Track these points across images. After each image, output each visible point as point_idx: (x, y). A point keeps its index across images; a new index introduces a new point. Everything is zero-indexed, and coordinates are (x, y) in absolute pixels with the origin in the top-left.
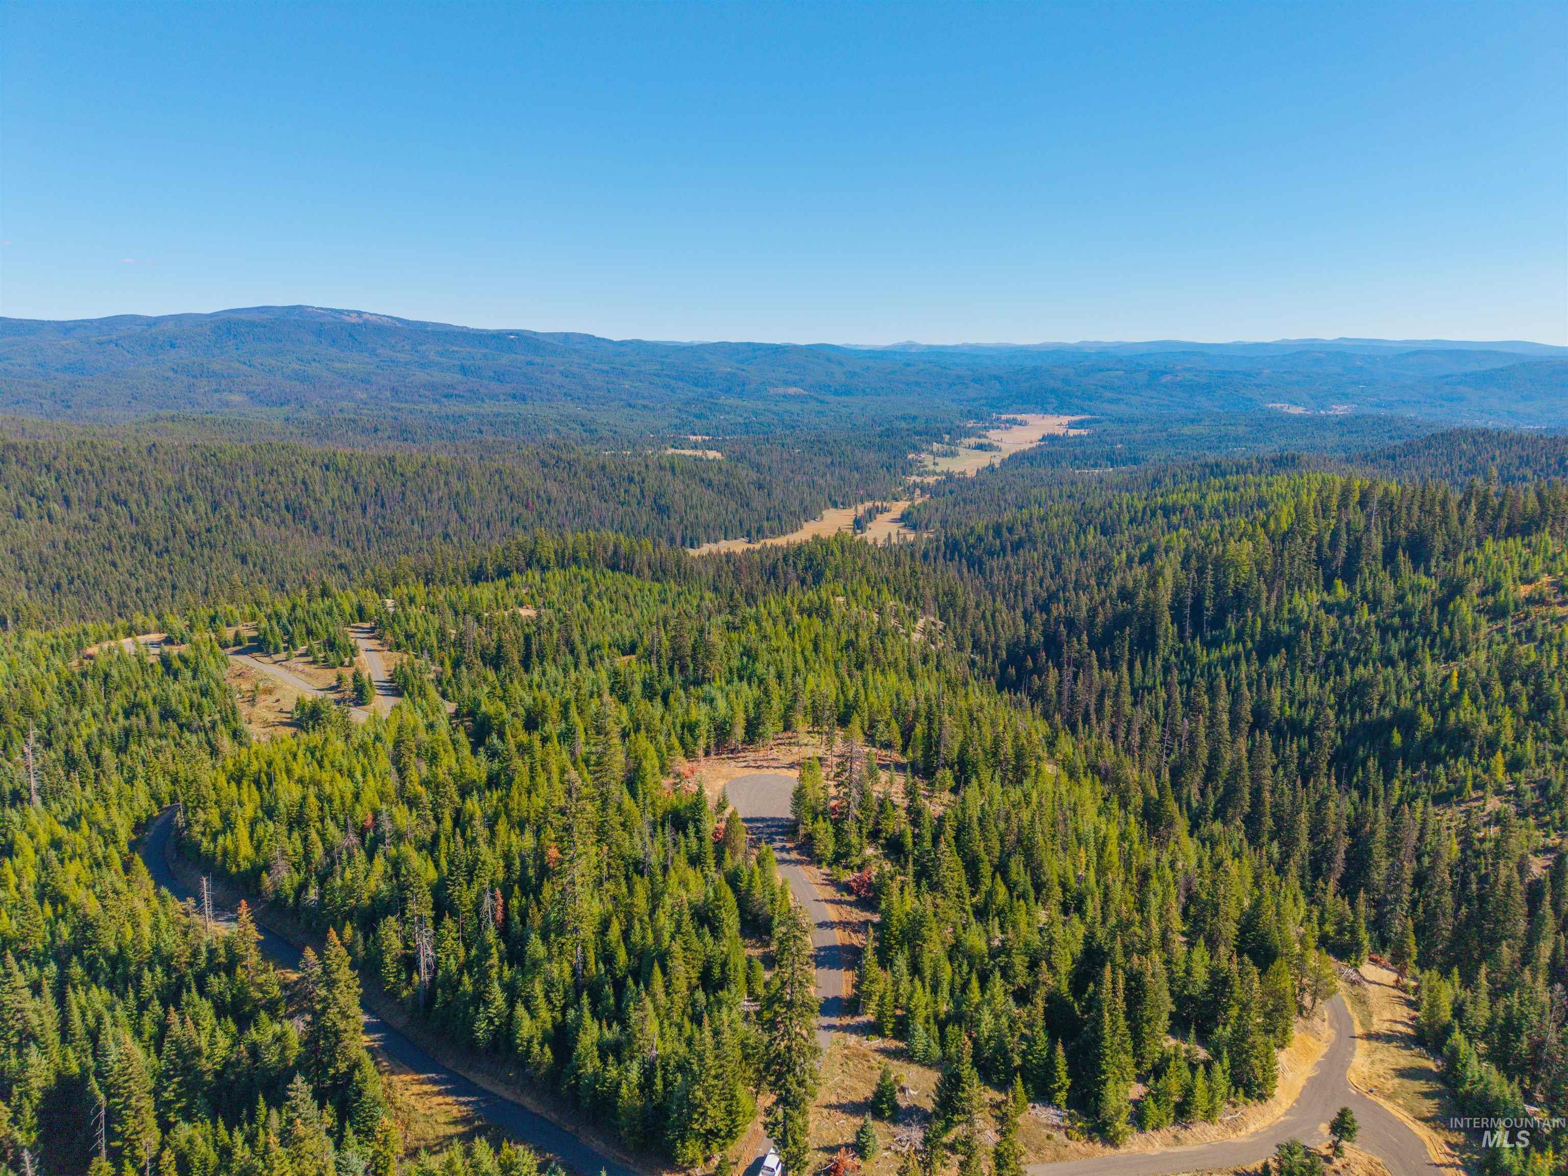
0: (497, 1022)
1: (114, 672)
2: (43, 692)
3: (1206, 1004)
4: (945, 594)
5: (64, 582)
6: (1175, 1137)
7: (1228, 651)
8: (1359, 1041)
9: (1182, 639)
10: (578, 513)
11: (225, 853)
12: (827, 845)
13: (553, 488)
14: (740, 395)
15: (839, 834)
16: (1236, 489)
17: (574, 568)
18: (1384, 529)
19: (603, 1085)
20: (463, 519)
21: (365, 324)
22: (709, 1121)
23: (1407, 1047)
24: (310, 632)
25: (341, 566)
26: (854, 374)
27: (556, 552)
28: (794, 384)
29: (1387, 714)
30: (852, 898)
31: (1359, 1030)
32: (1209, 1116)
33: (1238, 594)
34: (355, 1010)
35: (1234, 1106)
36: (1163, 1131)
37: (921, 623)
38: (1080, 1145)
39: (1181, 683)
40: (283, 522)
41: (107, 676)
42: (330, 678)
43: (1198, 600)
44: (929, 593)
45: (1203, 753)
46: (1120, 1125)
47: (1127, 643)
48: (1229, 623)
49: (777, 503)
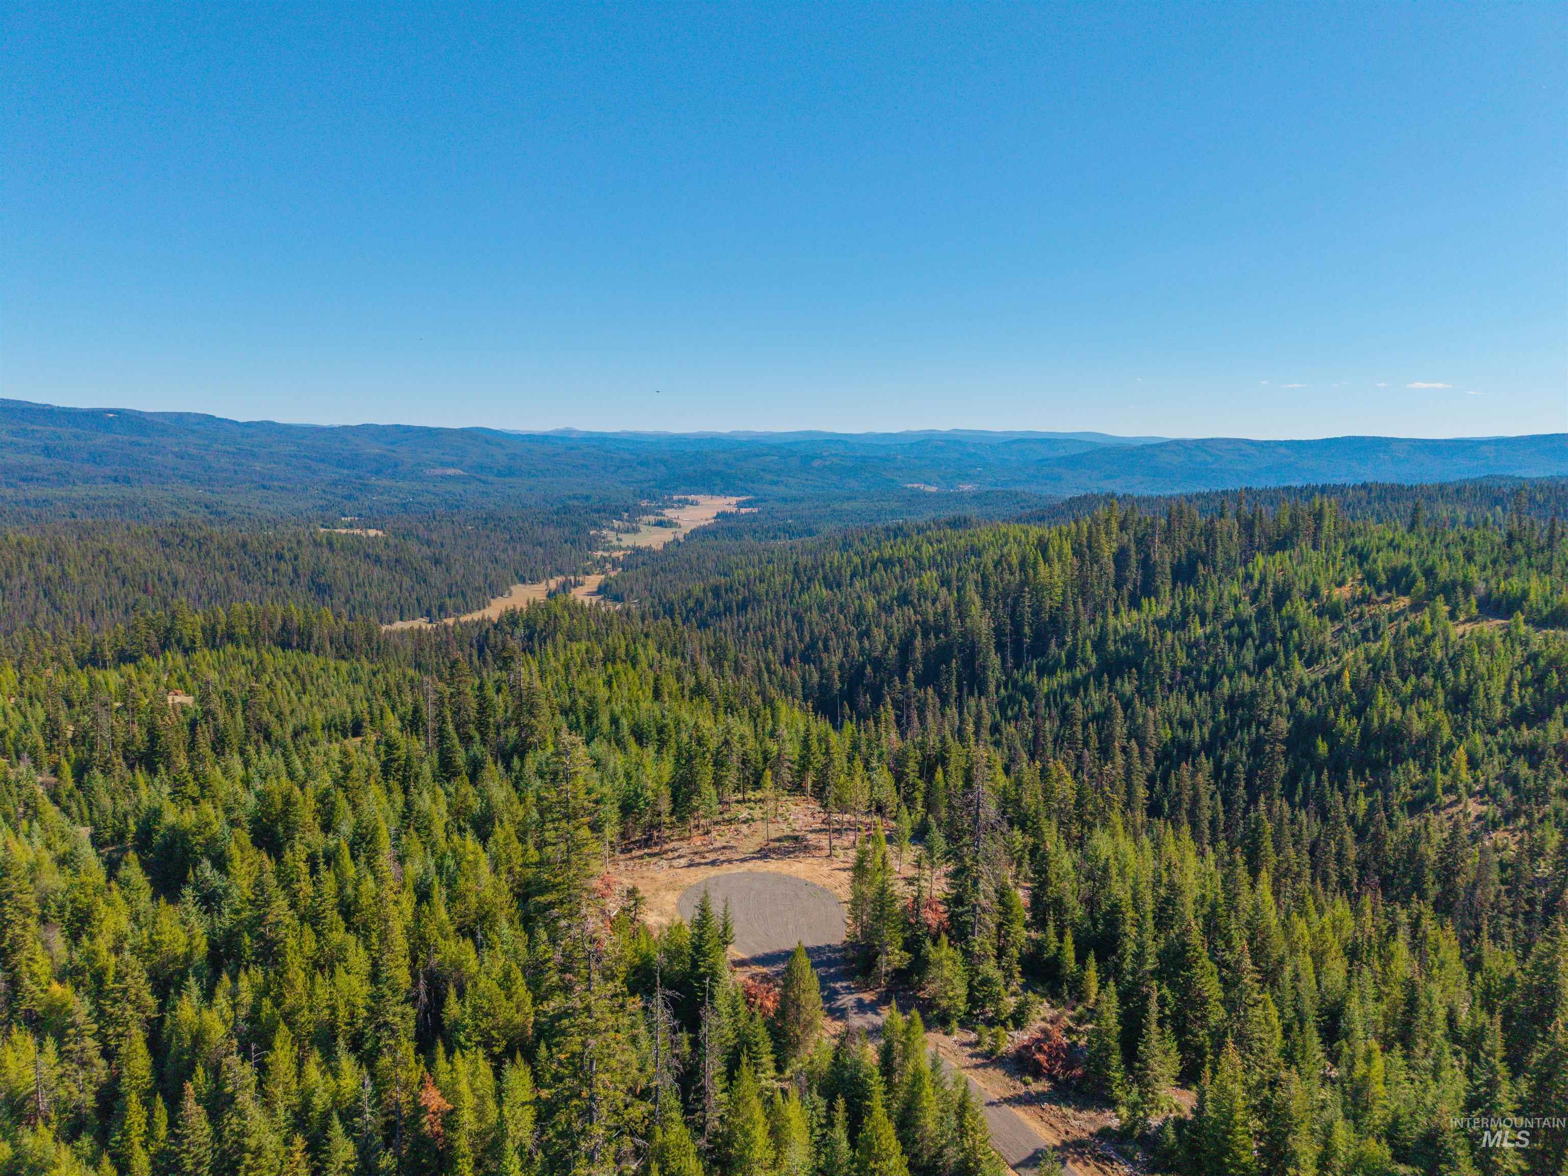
9: (1005, 670)
14: (393, 477)
17: (230, 648)
26: (514, 456)
27: (203, 629)
28: (452, 465)
30: (1041, 1086)
33: (1053, 619)
43: (1017, 628)
47: (954, 677)
48: (1053, 649)
49: (458, 578)
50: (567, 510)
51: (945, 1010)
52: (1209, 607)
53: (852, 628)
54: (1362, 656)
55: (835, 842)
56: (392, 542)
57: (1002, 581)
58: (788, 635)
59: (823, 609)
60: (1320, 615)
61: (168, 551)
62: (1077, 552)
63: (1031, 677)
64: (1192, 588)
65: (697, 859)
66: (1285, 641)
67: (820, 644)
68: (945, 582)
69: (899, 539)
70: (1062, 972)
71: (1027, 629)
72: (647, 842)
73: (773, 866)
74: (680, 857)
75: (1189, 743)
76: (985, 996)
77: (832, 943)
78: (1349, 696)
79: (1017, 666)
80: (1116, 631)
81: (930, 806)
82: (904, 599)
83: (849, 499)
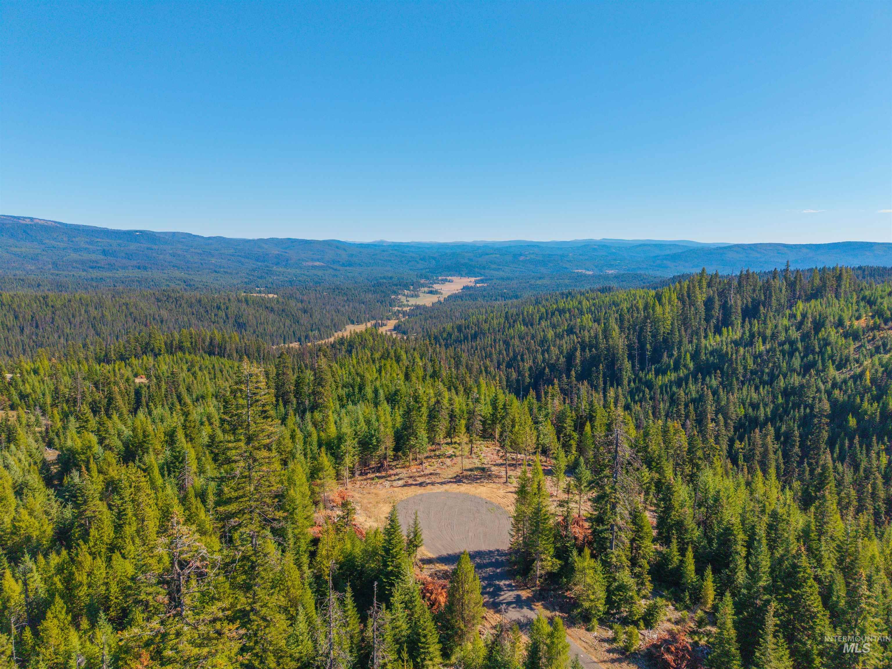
14: (286, 266)
17: (180, 354)
21: (36, 225)
26: (352, 255)
27: (166, 344)
28: (318, 260)
43: (642, 345)
47: (601, 375)
48: (665, 358)
49: (317, 321)
50: (380, 284)
51: (586, 610)
52: (769, 332)
53: (538, 348)
54: (877, 362)
55: (510, 473)
56: (281, 300)
57: (632, 317)
58: (500, 353)
59: (521, 338)
60: (846, 337)
61: (160, 304)
62: (681, 299)
63: (651, 376)
64: (756, 321)
65: (410, 481)
66: (821, 353)
67: (519, 358)
68: (597, 320)
69: (569, 299)
70: (684, 580)
71: (648, 346)
72: (379, 469)
73: (464, 488)
74: (399, 479)
75: (757, 418)
76: (620, 600)
77: (501, 548)
78: (870, 390)
79: (642, 369)
80: (706, 347)
81: (581, 450)
82: (570, 331)
83: (540, 278)
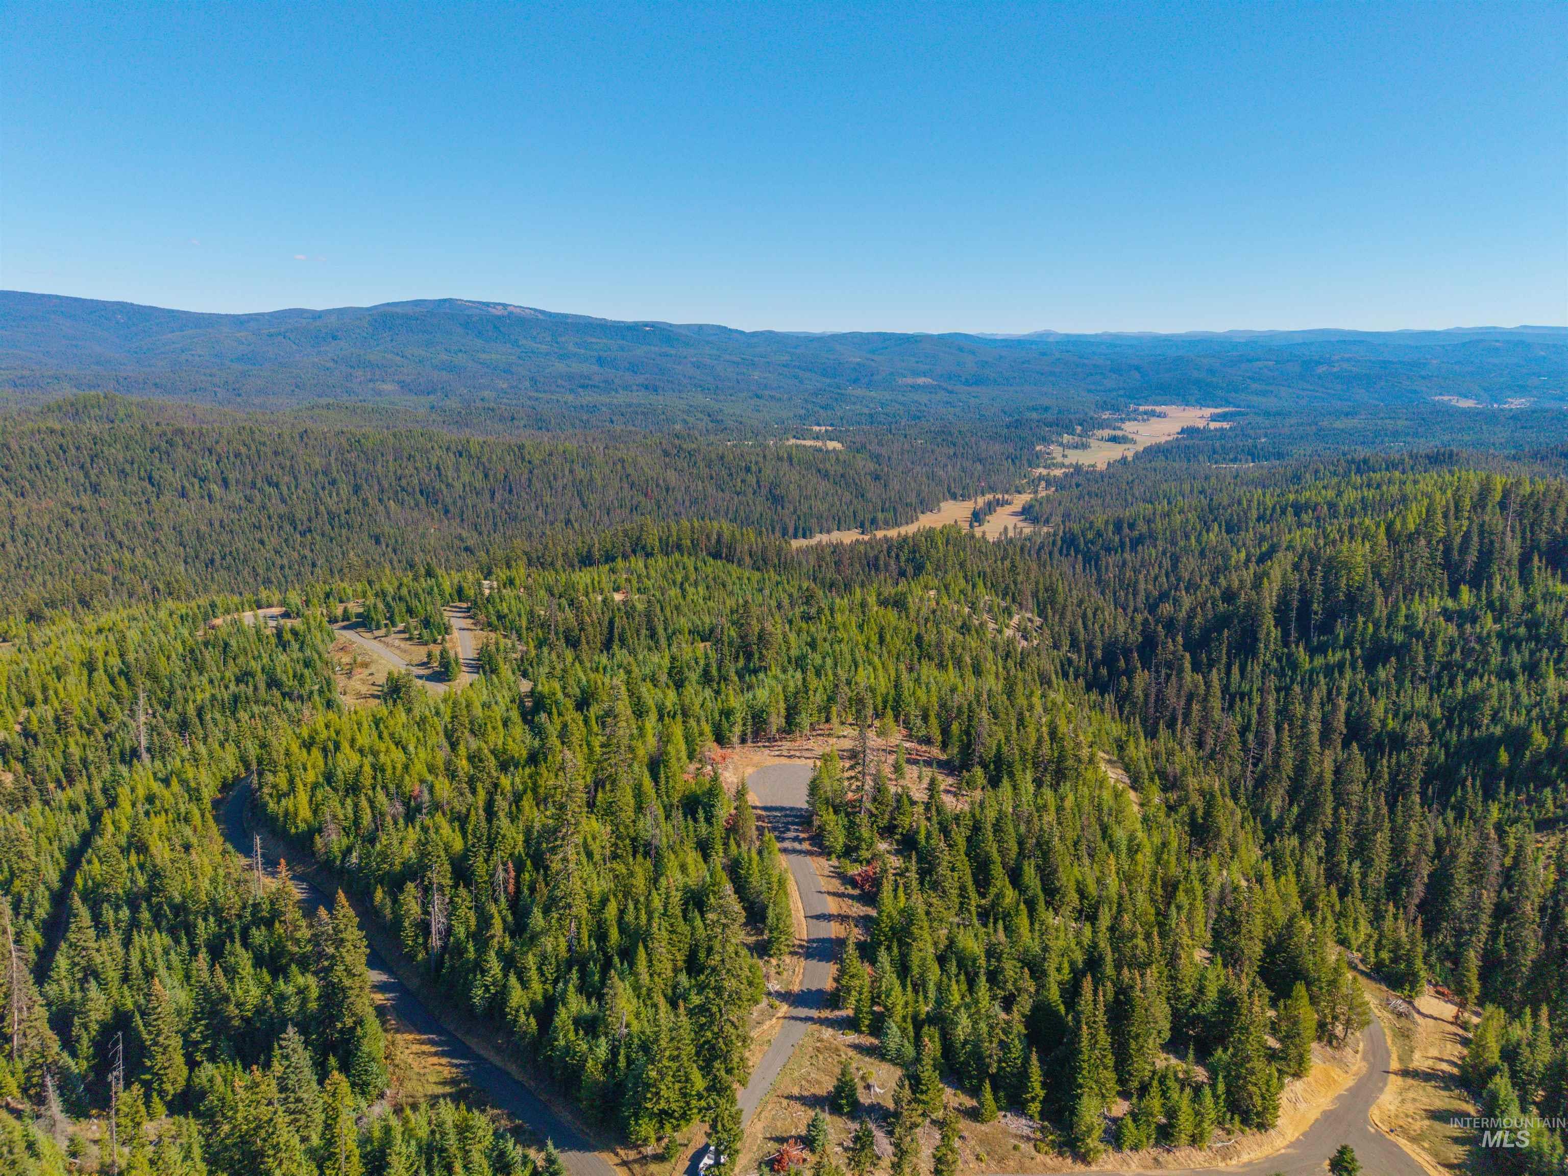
0: (493, 990)
1: (233, 642)
2: (168, 658)
3: (1214, 1025)
4: (1046, 590)
5: (217, 557)
6: (1155, 1159)
7: (1334, 657)
8: (1392, 1076)
9: (1286, 644)
10: (694, 502)
11: (286, 813)
12: (838, 839)
13: (672, 476)
14: (869, 385)
15: (851, 828)
16: (1379, 486)
17: (677, 555)
18: (1523, 532)
19: (573, 1058)
20: (584, 505)
21: (510, 316)
22: (662, 1102)
23: (1447, 1088)
24: (410, 611)
25: (467, 549)
26: (986, 364)
27: (660, 539)
28: (924, 374)
29: (1498, 730)
30: (857, 892)
31: (1395, 1065)
32: (1195, 1140)
33: (1351, 598)
34: (361, 967)
35: (1229, 1132)
36: (1142, 1153)
37: (1016, 619)
38: (1050, 1160)
39: (1278, 690)
40: (417, 505)
41: (226, 645)
42: (420, 653)
43: (1305, 604)
44: (1028, 588)
45: (1288, 765)
46: (1092, 1142)
47: (1225, 646)
49: (893, 494)
50: (1021, 423)
71: (1315, 606)
83: (1346, 414)
